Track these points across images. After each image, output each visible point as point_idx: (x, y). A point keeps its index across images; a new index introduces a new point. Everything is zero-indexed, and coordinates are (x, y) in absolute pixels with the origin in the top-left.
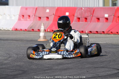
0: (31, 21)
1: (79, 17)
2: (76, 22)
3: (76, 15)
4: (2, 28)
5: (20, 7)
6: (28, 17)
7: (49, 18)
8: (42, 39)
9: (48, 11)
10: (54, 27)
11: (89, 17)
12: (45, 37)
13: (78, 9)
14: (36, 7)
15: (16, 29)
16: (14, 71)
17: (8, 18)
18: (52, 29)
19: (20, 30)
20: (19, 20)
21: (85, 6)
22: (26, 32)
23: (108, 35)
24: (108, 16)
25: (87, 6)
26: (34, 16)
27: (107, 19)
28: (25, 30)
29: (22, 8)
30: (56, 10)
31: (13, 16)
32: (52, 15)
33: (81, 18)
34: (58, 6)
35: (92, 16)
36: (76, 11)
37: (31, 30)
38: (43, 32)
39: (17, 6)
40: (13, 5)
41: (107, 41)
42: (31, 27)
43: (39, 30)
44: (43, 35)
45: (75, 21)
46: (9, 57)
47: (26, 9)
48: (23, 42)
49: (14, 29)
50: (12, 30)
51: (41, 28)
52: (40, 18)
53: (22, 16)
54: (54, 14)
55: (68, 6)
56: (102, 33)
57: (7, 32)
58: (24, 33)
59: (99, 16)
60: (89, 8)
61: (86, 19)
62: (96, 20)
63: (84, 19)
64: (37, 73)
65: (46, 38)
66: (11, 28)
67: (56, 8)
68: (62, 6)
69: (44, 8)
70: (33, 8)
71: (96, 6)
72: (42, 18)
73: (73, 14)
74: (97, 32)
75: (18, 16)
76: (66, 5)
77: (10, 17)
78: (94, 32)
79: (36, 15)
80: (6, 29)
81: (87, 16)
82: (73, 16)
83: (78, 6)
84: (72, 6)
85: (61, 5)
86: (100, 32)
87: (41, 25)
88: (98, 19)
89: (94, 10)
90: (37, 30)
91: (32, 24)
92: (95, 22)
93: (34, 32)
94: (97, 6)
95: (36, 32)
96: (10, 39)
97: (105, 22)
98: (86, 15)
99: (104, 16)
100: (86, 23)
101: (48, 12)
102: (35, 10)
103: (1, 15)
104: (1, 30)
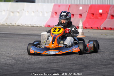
1: (113, 14)
2: (110, 20)
3: (109, 12)
4: (35, 25)
5: (53, 4)
7: (82, 15)
8: (80, 36)
9: (81, 8)
10: (87, 24)
12: (83, 33)
13: (112, 6)
14: (69, 5)
15: (49, 26)
17: (41, 15)
18: (86, 26)
20: (52, 16)
29: (54, 5)
30: (90, 7)
31: (46, 13)
32: (85, 12)
34: (92, 4)
36: (110, 8)
45: (108, 19)
47: (59, 6)
49: (47, 25)
50: (45, 27)
52: (73, 15)
53: (55, 13)
54: (87, 11)
65: (84, 35)
66: (44, 25)
67: (90, 5)
68: (95, 4)
69: (78, 6)
70: (66, 5)
72: (75, 15)
73: (107, 12)
75: (51, 13)
77: (43, 14)
80: (39, 26)
82: (107, 13)
84: (107, 4)
101: (81, 10)
102: (68, 7)
103: (34, 12)
104: (33, 26)
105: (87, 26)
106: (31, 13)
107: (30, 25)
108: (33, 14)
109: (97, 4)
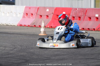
0: (33, 18)
1: (74, 16)
3: (71, 14)
4: (9, 24)
5: (25, 6)
6: (31, 15)
7: (49, 16)
8: (42, 34)
9: (48, 10)
10: (53, 24)
11: (82, 16)
12: (45, 32)
13: (73, 9)
14: (38, 7)
15: (21, 25)
16: (18, 60)
17: (14, 15)
19: (24, 26)
20: (24, 17)
21: (79, 7)
22: (29, 27)
23: (97, 32)
24: (98, 16)
25: (81, 7)
26: (36, 14)
27: (97, 18)
28: (28, 26)
30: (55, 10)
31: (18, 14)
32: (51, 14)
33: (76, 17)
34: (57, 7)
35: (85, 16)
36: (72, 11)
37: (33, 26)
38: (43, 28)
39: (22, 5)
40: (19, 5)
41: (97, 37)
42: (33, 24)
43: (40, 26)
44: (43, 30)
46: (15, 48)
47: (30, 8)
48: (27, 36)
49: (19, 25)
50: (18, 26)
51: (41, 24)
52: (41, 16)
53: (26, 14)
54: (53, 13)
55: (65, 7)
56: (93, 30)
57: (13, 27)
58: (27, 29)
59: (91, 16)
60: (82, 9)
61: (80, 18)
62: (88, 19)
63: (78, 18)
64: (38, 62)
65: (45, 33)
66: (17, 24)
67: (55, 8)
69: (45, 8)
71: (88, 7)
72: (42, 16)
73: (69, 14)
74: (89, 29)
75: (23, 14)
76: (64, 6)
77: (16, 15)
78: (86, 29)
79: (37, 13)
80: (12, 25)
81: (81, 15)
82: (69, 15)
83: (73, 7)
84: (68, 7)
85: (59, 6)
86: (92, 29)
87: (42, 22)
88: (90, 18)
89: (87, 11)
90: (38, 26)
91: (34, 21)
92: (87, 20)
93: (36, 28)
94: (90, 7)
95: (37, 28)
96: (15, 33)
97: (95, 21)
98: (79, 15)
99: (95, 15)
100: (80, 21)
102: (37, 9)
103: (9, 13)
104: (8, 25)
105: (52, 26)
106: (6, 14)
107: (5, 24)
108: (8, 15)
109: (61, 7)
